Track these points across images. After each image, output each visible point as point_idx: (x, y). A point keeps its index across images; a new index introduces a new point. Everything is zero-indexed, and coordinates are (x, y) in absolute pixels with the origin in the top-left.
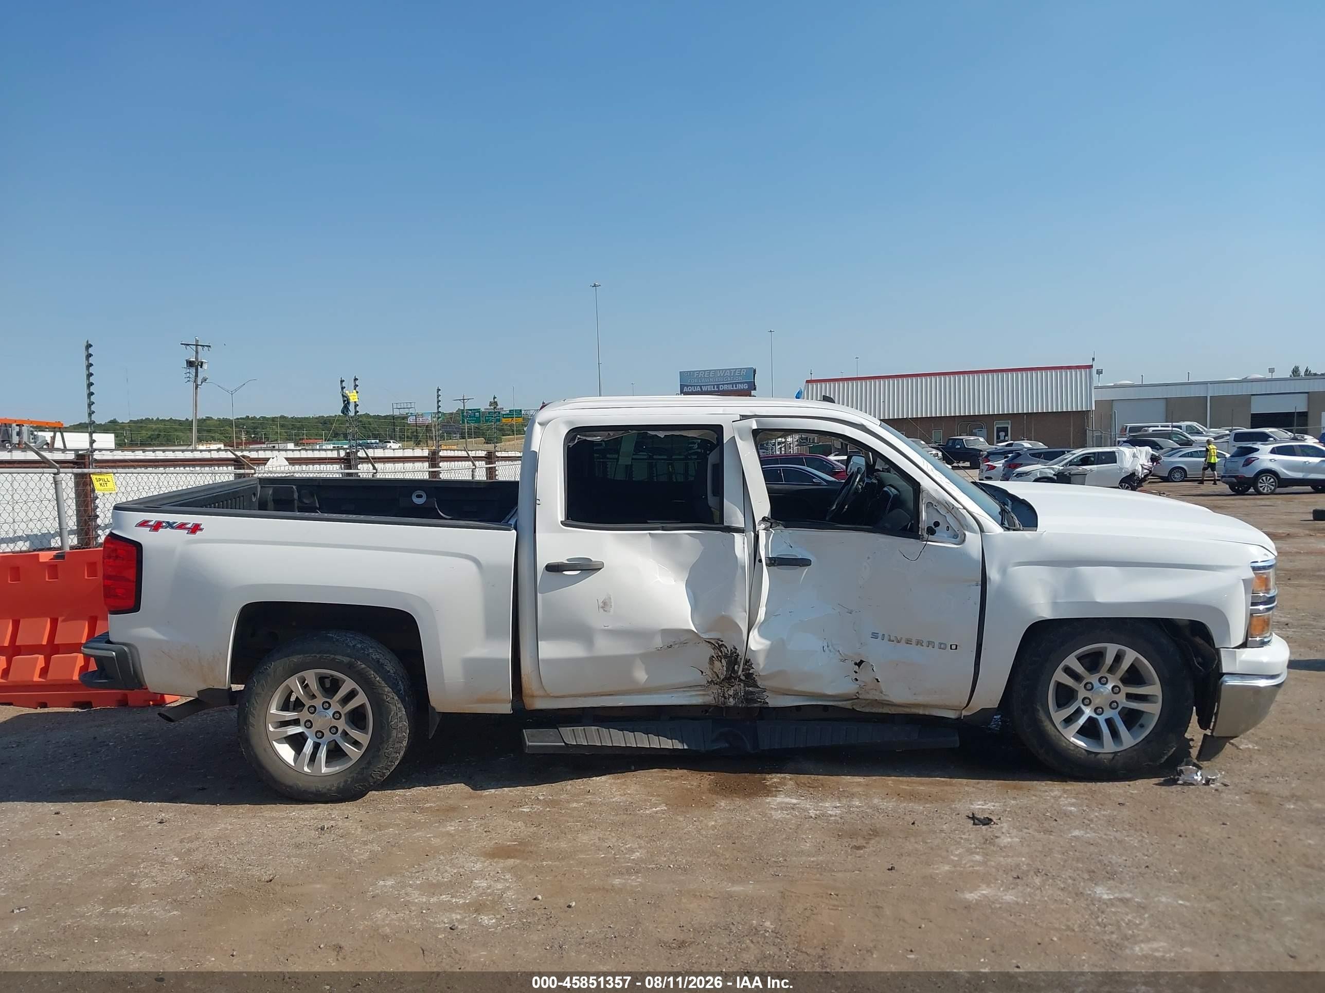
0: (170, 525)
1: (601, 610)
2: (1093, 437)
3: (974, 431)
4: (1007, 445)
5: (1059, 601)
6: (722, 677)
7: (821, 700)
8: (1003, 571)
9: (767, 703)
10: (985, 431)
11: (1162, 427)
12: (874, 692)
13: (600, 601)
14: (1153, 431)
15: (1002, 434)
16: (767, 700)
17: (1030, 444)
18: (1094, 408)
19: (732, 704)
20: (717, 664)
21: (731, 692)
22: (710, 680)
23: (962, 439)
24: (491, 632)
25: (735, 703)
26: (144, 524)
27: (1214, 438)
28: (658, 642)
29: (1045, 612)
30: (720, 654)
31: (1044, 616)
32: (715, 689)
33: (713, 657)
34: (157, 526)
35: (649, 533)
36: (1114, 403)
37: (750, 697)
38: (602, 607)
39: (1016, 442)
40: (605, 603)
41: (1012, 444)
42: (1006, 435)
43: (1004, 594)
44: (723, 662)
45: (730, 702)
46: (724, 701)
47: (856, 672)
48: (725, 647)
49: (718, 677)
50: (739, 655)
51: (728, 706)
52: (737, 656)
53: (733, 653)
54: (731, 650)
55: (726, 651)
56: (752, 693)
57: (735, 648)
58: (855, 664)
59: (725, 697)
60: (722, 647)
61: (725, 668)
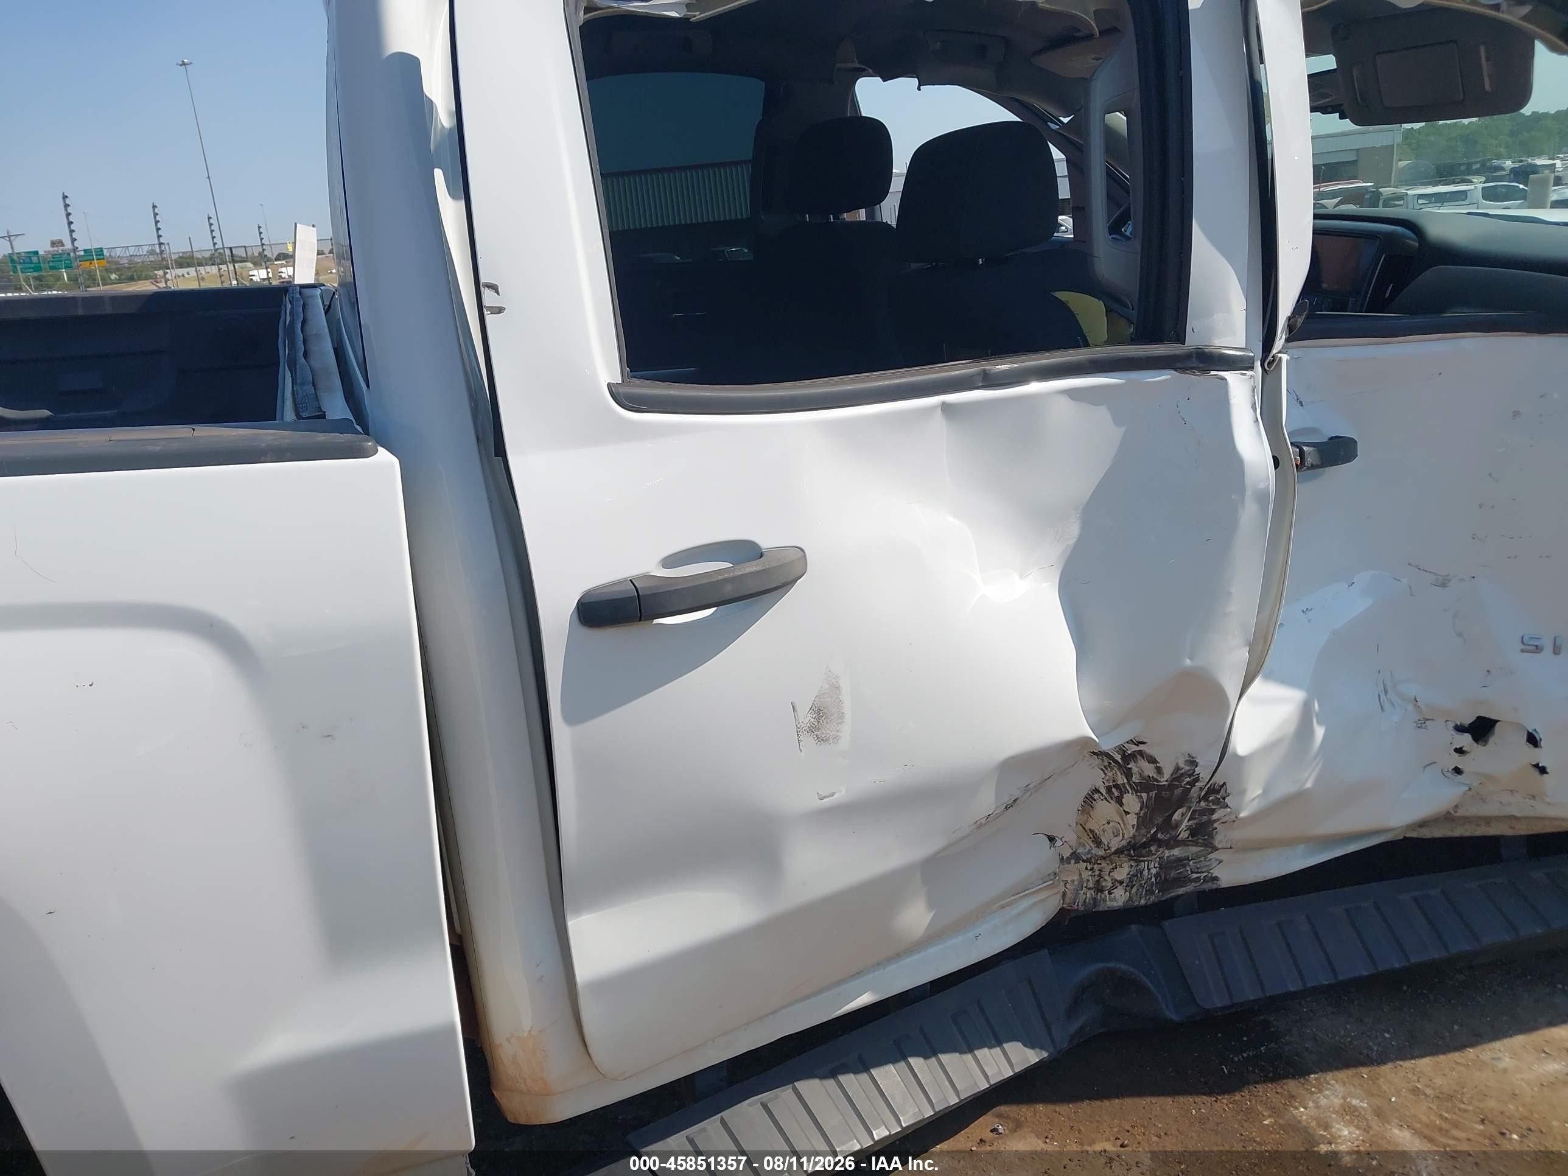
1: (809, 740)
6: (1116, 844)
9: (1216, 879)
12: (1505, 798)
13: (804, 709)
16: (1216, 872)
19: (1120, 904)
20: (1105, 809)
21: (1120, 876)
22: (1067, 853)
25: (1130, 898)
28: (986, 801)
30: (1122, 780)
32: (1075, 873)
33: (1097, 791)
35: (945, 406)
37: (1173, 874)
38: (812, 730)
40: (819, 712)
44: (1132, 802)
45: (1114, 899)
46: (1094, 899)
47: (1460, 751)
48: (1152, 760)
49: (1098, 842)
50: (1197, 780)
51: (1102, 907)
52: (1192, 784)
53: (1185, 776)
54: (1178, 769)
55: (1149, 770)
56: (1181, 862)
57: (1193, 763)
58: (1460, 729)
59: (1099, 889)
60: (1144, 764)
61: (1132, 820)
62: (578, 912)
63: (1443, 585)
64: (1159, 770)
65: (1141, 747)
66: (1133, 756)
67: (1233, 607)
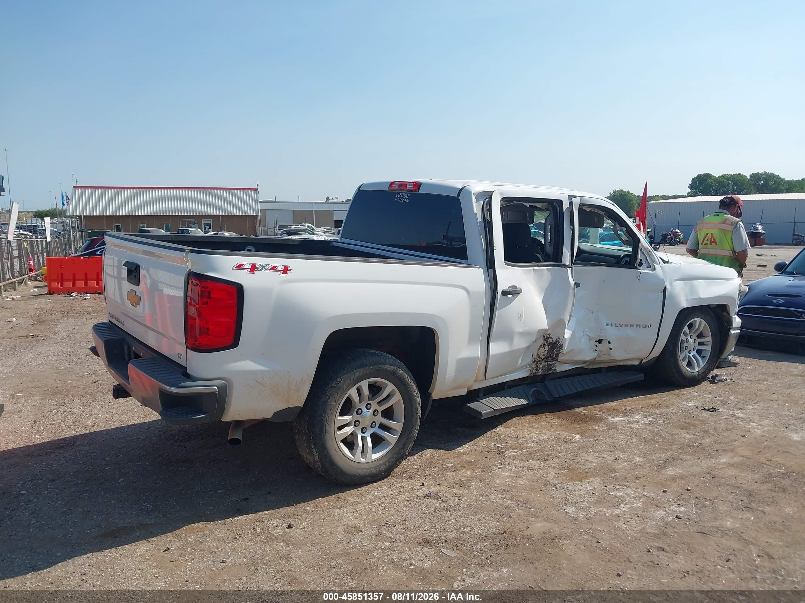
0: (264, 267)
1: (519, 320)
2: (261, 230)
3: (190, 225)
4: (214, 234)
5: (688, 298)
6: (543, 357)
7: (579, 365)
8: (671, 284)
9: (556, 370)
10: (197, 225)
11: (300, 226)
12: (604, 356)
13: (519, 314)
14: (294, 228)
15: (207, 227)
16: (556, 368)
17: (228, 233)
18: (260, 214)
19: (539, 374)
20: (542, 349)
21: (541, 366)
22: (534, 360)
23: (188, 230)
24: (472, 340)
25: (541, 373)
26: (240, 267)
27: (323, 232)
29: (685, 305)
30: (546, 343)
31: (684, 306)
32: (534, 365)
33: (541, 346)
34: (253, 269)
35: (534, 269)
36: (266, 211)
37: (550, 367)
38: (520, 318)
39: (220, 232)
40: (521, 315)
41: (218, 233)
42: (210, 228)
43: (673, 297)
44: (547, 348)
45: (539, 372)
46: (536, 372)
47: (596, 346)
48: (552, 338)
49: (539, 357)
50: (559, 342)
51: (537, 374)
52: (558, 343)
53: (557, 341)
54: (556, 340)
55: (551, 340)
56: (551, 365)
57: (559, 338)
58: (596, 341)
59: (537, 370)
60: (550, 339)
61: (547, 352)
62: (492, 343)
63: (592, 313)
64: (553, 340)
65: (550, 336)
66: (548, 338)
67: (568, 308)
